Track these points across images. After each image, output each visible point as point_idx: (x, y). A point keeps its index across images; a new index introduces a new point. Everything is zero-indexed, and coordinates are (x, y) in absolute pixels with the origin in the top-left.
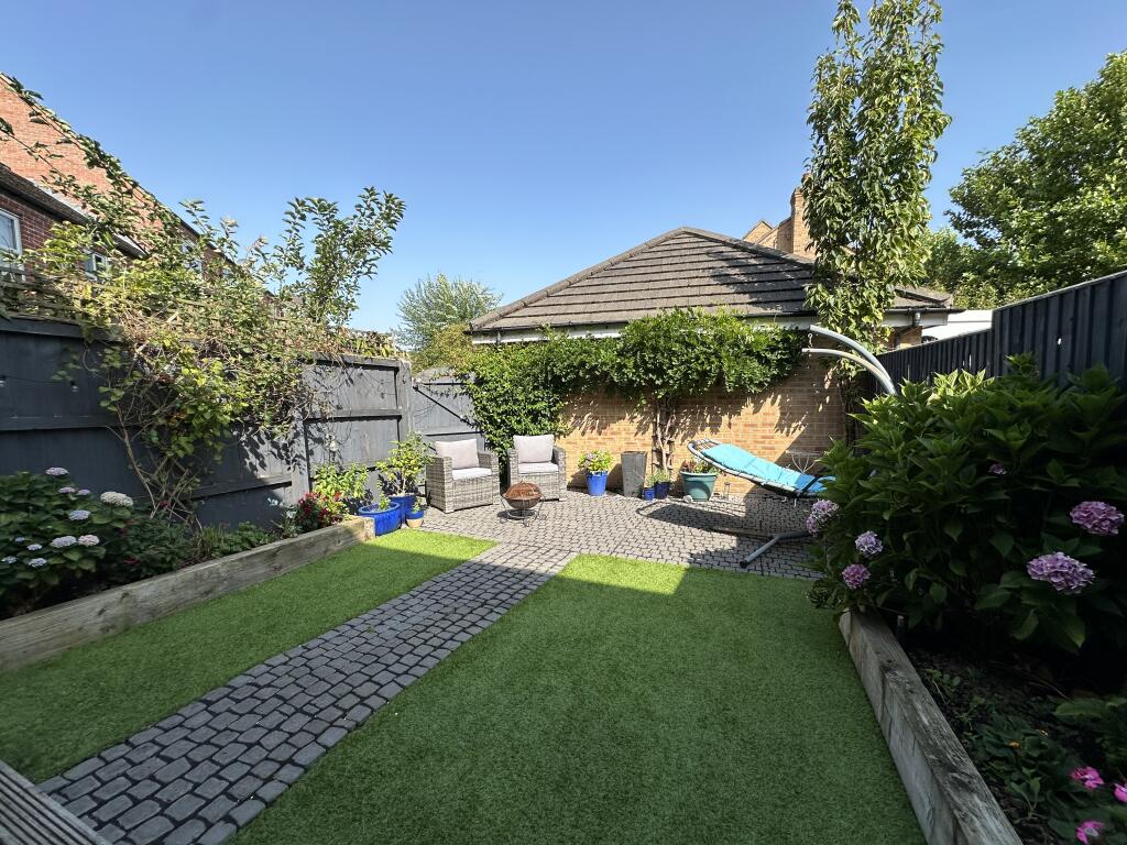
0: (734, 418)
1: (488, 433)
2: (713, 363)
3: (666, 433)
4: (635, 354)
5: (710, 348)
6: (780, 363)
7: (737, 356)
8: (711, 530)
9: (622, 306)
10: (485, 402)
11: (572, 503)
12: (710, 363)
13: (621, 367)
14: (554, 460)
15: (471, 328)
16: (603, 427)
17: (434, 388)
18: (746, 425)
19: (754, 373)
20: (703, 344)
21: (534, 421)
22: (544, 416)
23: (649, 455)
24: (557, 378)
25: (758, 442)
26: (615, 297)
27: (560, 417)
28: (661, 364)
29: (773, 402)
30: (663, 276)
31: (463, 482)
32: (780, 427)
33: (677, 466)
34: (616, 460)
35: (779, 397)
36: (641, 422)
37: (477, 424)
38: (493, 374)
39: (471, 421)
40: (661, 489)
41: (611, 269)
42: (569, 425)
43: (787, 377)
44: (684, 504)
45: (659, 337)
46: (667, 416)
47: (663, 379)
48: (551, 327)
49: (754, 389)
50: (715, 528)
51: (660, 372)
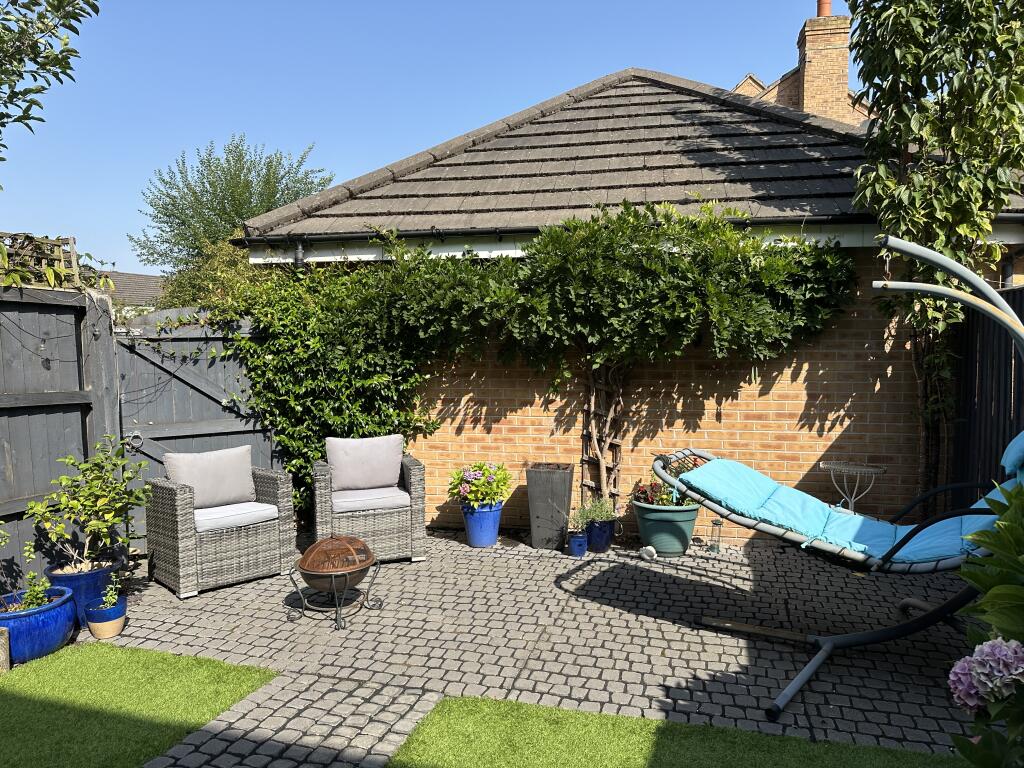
0: (726, 404)
1: (277, 433)
2: (692, 305)
3: (607, 430)
4: (551, 289)
5: (685, 279)
6: (810, 307)
7: (734, 294)
8: (697, 624)
9: (526, 200)
10: (270, 375)
11: (436, 565)
12: (687, 306)
13: (526, 311)
14: (403, 483)
15: (248, 234)
16: (494, 418)
17: (168, 348)
18: (747, 417)
19: (764, 325)
20: (673, 270)
21: (367, 409)
22: (386, 399)
23: (577, 470)
24: (409, 332)
25: (768, 446)
26: (516, 185)
27: (417, 401)
28: (599, 307)
29: (794, 377)
30: (599, 150)
31: (219, 534)
32: (807, 420)
33: (625, 489)
34: (517, 479)
35: (806, 366)
36: (561, 411)
37: (255, 415)
38: (286, 322)
39: (244, 410)
40: (598, 535)
41: (509, 134)
42: (434, 415)
43: (821, 331)
44: (642, 564)
45: (594, 257)
46: (607, 400)
47: (600, 333)
48: (399, 237)
49: (764, 353)
50: (705, 620)
51: (595, 320)
